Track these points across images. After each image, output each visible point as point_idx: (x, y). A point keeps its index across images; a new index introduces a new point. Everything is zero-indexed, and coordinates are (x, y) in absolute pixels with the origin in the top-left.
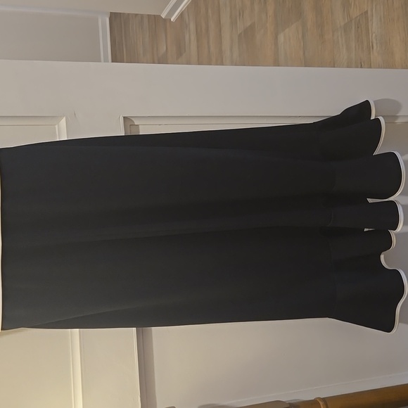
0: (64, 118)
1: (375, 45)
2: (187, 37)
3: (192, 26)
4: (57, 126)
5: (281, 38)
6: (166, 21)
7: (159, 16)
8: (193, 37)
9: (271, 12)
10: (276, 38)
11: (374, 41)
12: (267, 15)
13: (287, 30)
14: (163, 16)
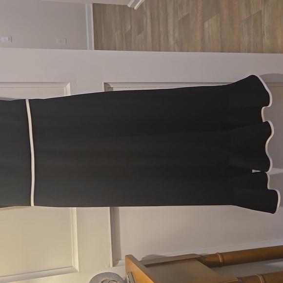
0: (69, 84)
1: (265, 33)
2: (145, 20)
3: (148, 13)
4: (65, 88)
5: (206, 24)
6: (131, 9)
7: (127, 6)
8: (149, 21)
9: (200, 8)
10: (203, 25)
11: (265, 30)
12: (197, 9)
13: (210, 20)
14: (129, 6)
